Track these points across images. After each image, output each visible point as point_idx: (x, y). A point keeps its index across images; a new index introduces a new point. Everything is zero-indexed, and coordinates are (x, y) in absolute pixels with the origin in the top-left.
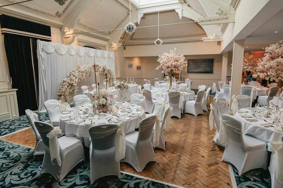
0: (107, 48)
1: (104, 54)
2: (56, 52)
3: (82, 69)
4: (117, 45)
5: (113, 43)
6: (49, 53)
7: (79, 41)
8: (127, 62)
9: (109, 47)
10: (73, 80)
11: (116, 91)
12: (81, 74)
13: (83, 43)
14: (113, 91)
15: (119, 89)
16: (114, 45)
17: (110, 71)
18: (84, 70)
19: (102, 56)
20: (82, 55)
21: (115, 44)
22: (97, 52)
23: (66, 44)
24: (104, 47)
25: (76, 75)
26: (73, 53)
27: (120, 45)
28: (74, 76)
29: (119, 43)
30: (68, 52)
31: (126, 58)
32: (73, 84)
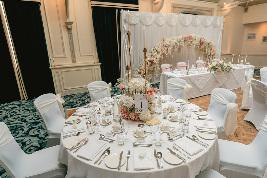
0: (215, 13)
1: (207, 21)
2: (141, 22)
3: (167, 42)
4: (231, 5)
5: (225, 4)
6: (133, 25)
7: (174, 7)
8: (248, 31)
9: (218, 10)
10: (154, 56)
11: (207, 75)
12: (166, 48)
13: (179, 9)
14: (202, 73)
15: (213, 72)
16: (225, 6)
17: (210, 45)
18: (169, 44)
19: (202, 24)
20: (173, 24)
21: (227, 5)
22: (196, 19)
23: (156, 12)
24: (211, 11)
25: (159, 49)
26: (162, 22)
27: (236, 4)
28: (156, 51)
29: (234, 2)
30: (156, 22)
31: (246, 25)
32: (154, 60)
